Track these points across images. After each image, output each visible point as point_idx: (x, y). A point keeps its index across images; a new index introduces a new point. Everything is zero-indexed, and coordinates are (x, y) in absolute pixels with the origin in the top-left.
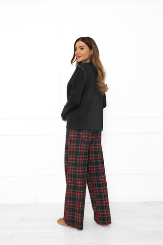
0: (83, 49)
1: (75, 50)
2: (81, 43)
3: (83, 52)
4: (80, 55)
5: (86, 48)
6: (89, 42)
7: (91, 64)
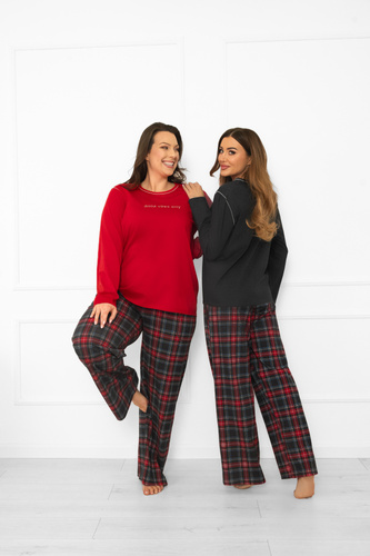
0: (234, 153)
1: (220, 151)
2: (232, 142)
3: (233, 159)
4: (227, 164)
5: (241, 152)
6: (247, 139)
7: (245, 183)
